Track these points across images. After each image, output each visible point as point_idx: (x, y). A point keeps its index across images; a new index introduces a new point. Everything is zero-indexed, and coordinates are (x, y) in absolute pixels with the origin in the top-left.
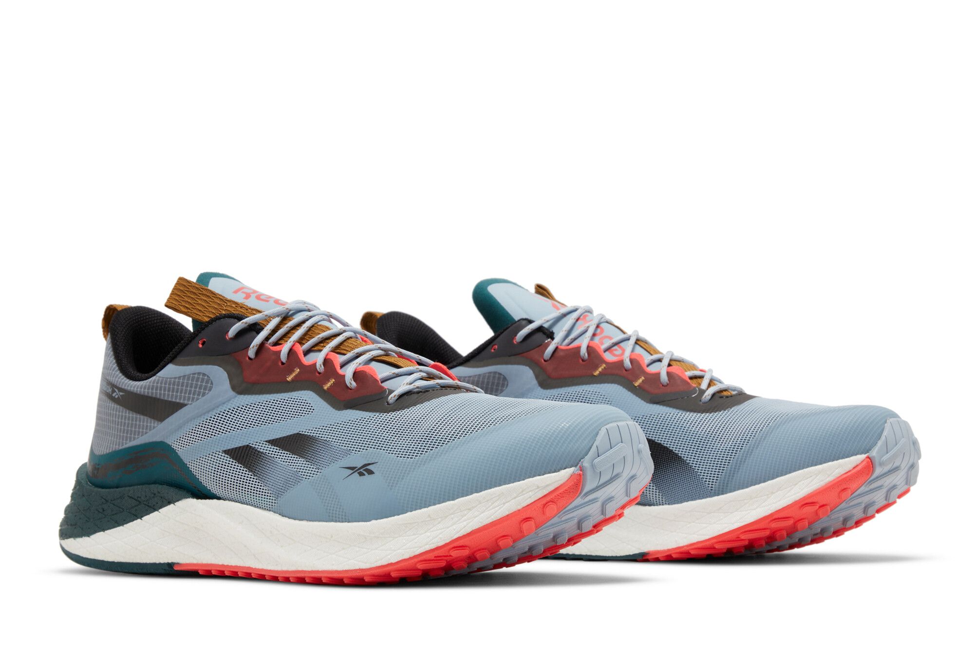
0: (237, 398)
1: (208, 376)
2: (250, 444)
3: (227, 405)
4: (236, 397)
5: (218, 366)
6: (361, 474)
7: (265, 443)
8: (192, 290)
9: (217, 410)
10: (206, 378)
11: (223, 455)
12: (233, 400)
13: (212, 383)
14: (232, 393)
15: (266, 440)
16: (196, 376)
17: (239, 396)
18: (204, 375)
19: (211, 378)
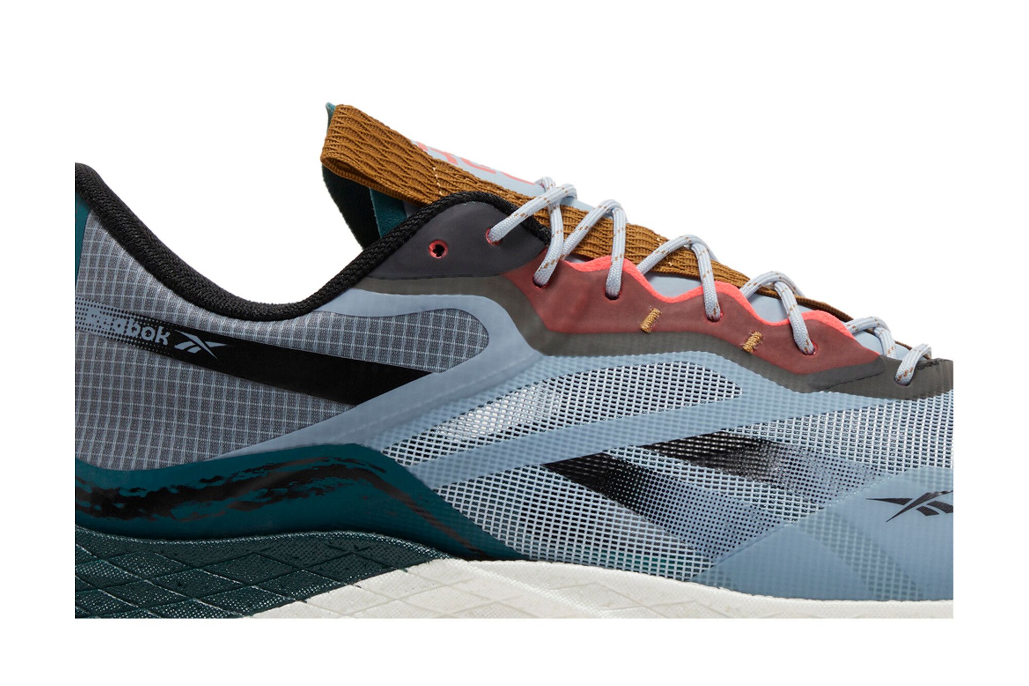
0: (544, 362)
1: (473, 317)
2: (607, 451)
3: (529, 375)
4: (541, 359)
5: (487, 297)
6: (927, 512)
7: (642, 449)
8: (373, 133)
9: (511, 385)
10: (469, 319)
11: (546, 472)
12: (537, 364)
13: (485, 331)
14: (532, 353)
15: (643, 444)
16: (445, 315)
17: (546, 357)
18: (463, 313)
19: (481, 321)
